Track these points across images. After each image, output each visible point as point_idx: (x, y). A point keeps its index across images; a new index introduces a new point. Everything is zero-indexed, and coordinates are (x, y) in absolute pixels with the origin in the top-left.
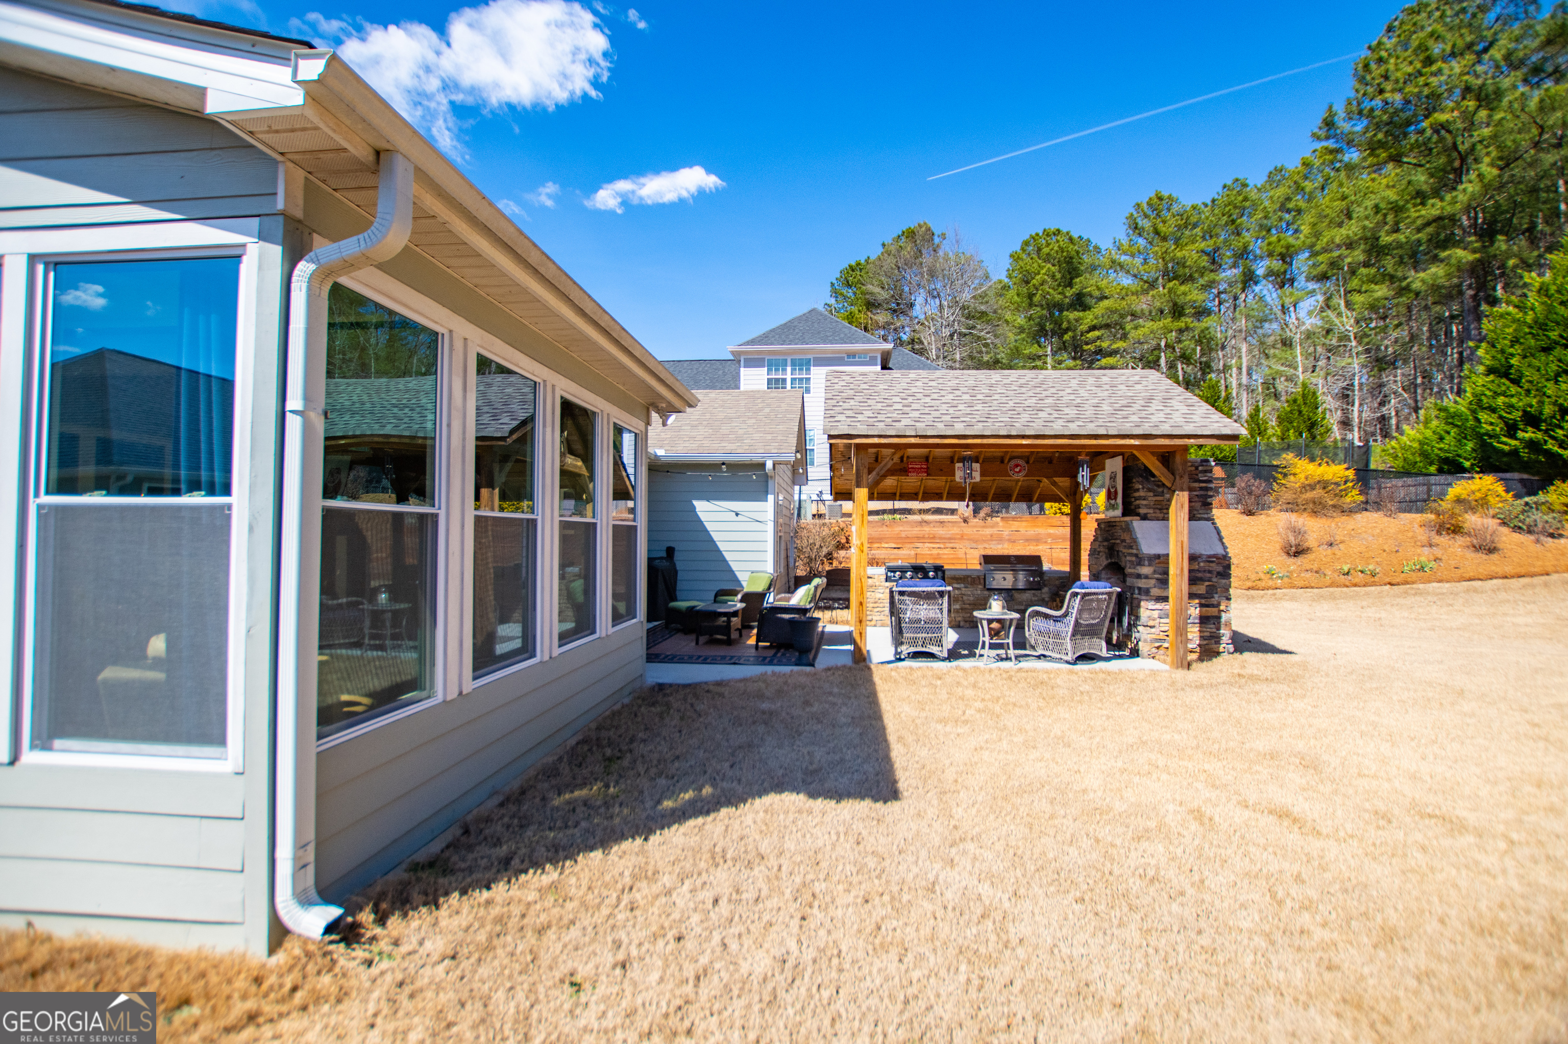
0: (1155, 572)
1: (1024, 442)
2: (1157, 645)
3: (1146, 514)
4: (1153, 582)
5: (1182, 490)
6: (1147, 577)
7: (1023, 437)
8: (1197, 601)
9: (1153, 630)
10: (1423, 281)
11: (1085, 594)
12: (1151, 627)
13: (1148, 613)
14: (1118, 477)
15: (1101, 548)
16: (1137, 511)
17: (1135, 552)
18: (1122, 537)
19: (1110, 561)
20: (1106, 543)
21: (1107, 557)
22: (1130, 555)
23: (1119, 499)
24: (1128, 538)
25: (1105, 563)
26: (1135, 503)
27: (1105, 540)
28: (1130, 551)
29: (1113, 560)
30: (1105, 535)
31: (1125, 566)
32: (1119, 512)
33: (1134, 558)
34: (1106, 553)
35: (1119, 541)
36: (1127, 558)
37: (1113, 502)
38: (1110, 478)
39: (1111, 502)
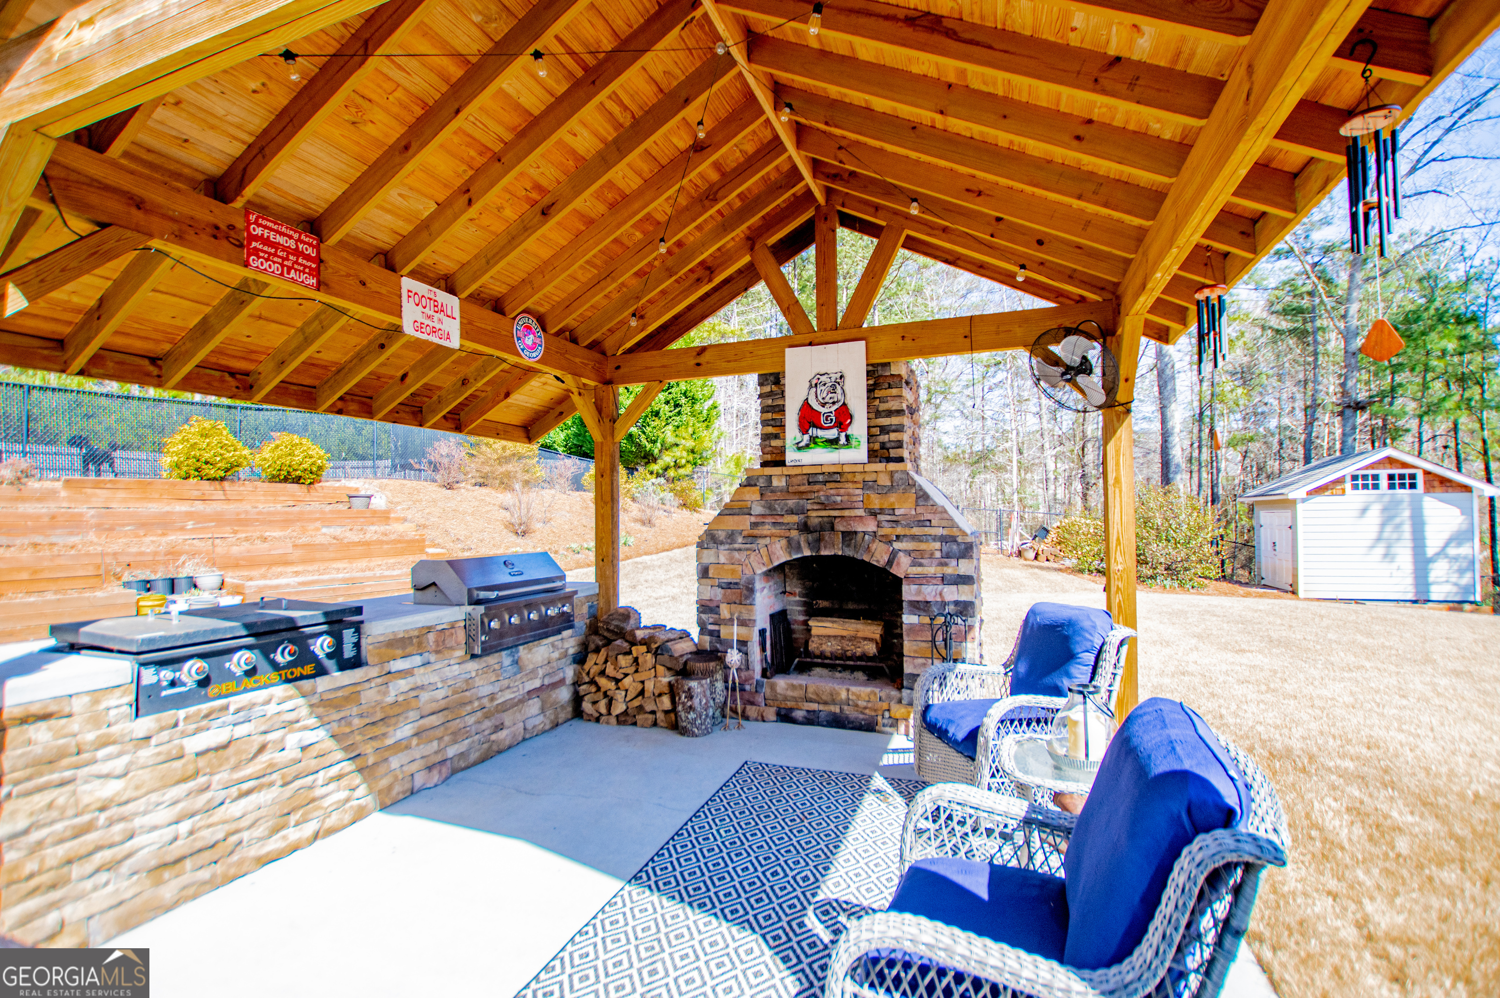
14: (848, 385)
15: (766, 530)
16: (893, 453)
17: (940, 532)
18: (876, 502)
19: (807, 553)
20: (795, 519)
21: (792, 545)
22: (914, 538)
23: (859, 428)
24: (905, 508)
25: (782, 556)
26: (884, 438)
27: (791, 512)
28: (916, 531)
29: (824, 552)
30: (791, 503)
31: (890, 562)
32: (858, 453)
33: (937, 545)
34: (789, 540)
35: (860, 512)
36: (897, 545)
37: (832, 433)
38: (813, 386)
39: (820, 433)
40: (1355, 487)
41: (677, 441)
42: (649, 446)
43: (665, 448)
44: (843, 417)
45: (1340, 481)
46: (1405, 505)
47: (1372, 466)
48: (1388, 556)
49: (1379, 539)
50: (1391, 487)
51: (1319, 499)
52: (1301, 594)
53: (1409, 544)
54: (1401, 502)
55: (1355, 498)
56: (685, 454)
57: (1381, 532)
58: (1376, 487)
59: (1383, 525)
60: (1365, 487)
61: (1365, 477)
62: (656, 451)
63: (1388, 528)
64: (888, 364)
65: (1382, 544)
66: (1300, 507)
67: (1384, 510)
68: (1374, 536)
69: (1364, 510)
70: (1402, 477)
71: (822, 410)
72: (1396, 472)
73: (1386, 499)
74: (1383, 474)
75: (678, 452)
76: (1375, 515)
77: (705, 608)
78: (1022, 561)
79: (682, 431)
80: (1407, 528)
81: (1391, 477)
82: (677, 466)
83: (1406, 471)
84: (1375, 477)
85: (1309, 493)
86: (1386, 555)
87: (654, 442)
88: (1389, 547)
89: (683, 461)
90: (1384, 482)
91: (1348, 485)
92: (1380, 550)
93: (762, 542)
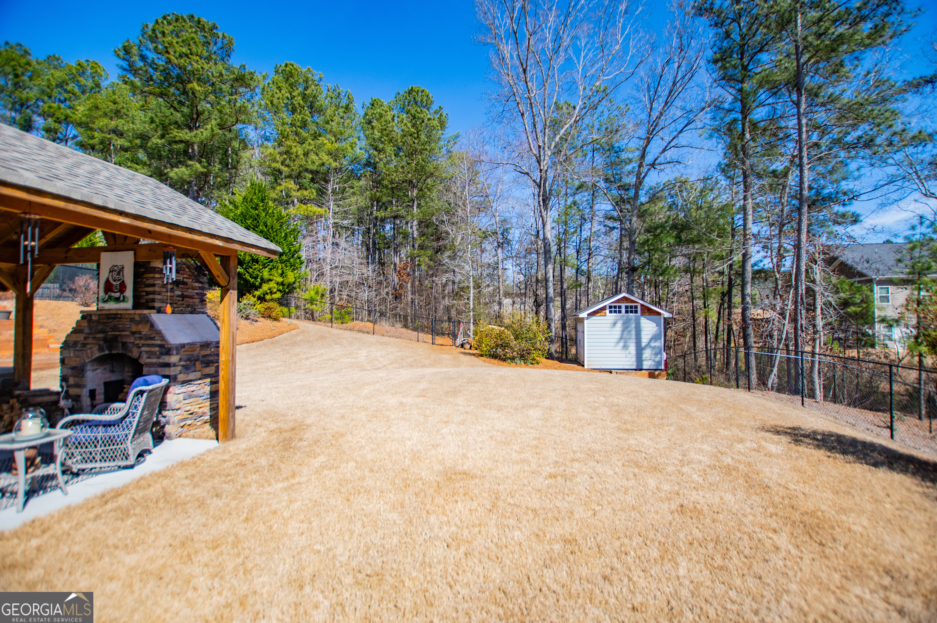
0: (180, 360)
1: (122, 220)
2: (182, 424)
3: (160, 308)
4: (179, 368)
5: (234, 289)
6: (175, 365)
7: (121, 213)
8: (209, 380)
9: (179, 412)
10: (176, 173)
11: (151, 391)
12: (177, 410)
13: (175, 397)
14: (126, 271)
15: (90, 341)
16: (151, 304)
17: (159, 342)
18: (134, 329)
19: (107, 352)
20: (101, 335)
21: (101, 349)
22: (148, 345)
23: (129, 293)
24: (145, 330)
25: (97, 354)
26: (147, 297)
27: (100, 332)
28: (149, 342)
29: (114, 352)
30: (100, 328)
31: (140, 357)
32: (129, 305)
33: (157, 349)
34: (99, 345)
35: (127, 333)
36: (143, 349)
37: (117, 295)
38: (111, 271)
39: (113, 294)
40: (611, 312)
41: (271, 277)
42: (252, 280)
43: (263, 281)
44: (122, 287)
45: (604, 308)
46: (633, 321)
47: (618, 301)
48: (625, 347)
49: (621, 338)
50: (627, 312)
51: (594, 318)
52: (586, 367)
53: (634, 341)
54: (631, 320)
55: (610, 317)
56: (275, 285)
57: (622, 335)
58: (620, 312)
59: (623, 331)
60: (615, 312)
61: (615, 307)
62: (257, 283)
63: (625, 333)
64: (149, 262)
65: (623, 341)
66: (586, 321)
67: (624, 323)
68: (618, 337)
69: (615, 324)
70: (631, 307)
71: (114, 283)
72: (629, 304)
73: (625, 318)
74: (623, 305)
75: (272, 284)
76: (619, 325)
77: (64, 379)
78: (463, 350)
79: (274, 272)
80: (633, 333)
81: (627, 307)
82: (272, 293)
83: (633, 304)
84: (620, 307)
85: (588, 315)
86: (624, 346)
87: (256, 278)
88: (625, 342)
89: (275, 290)
90: (623, 310)
91: (608, 311)
92: (621, 344)
93: (89, 346)
